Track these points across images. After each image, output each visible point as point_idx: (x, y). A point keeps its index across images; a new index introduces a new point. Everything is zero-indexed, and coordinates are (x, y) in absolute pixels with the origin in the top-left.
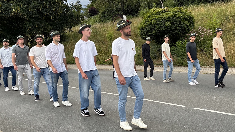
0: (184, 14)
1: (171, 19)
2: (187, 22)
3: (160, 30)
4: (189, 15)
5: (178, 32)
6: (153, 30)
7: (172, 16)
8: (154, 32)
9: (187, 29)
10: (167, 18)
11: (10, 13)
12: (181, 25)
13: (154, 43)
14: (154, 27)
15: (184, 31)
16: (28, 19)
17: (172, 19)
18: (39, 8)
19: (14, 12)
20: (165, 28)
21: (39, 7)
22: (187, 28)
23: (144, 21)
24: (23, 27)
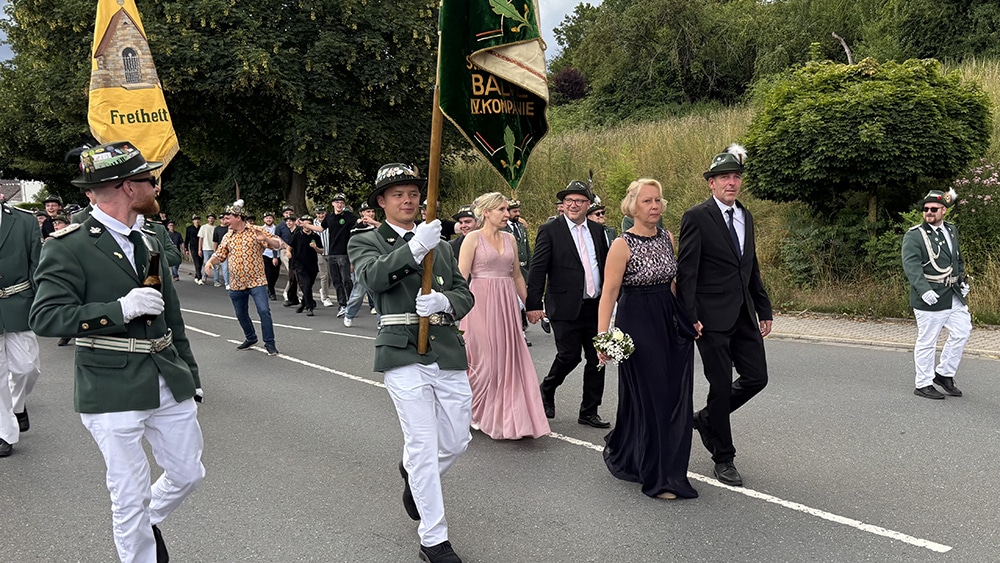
0: (946, 91)
1: (885, 109)
2: (960, 127)
3: (833, 159)
4: (969, 94)
5: (916, 168)
6: (804, 158)
7: (891, 95)
8: (807, 165)
9: (956, 157)
10: (871, 106)
11: (233, 77)
12: (930, 137)
13: (805, 216)
14: (810, 143)
15: (942, 164)
16: (300, 105)
17: (891, 110)
18: (346, 61)
19: (244, 73)
20: (857, 150)
21: (344, 56)
22: (957, 154)
23: (767, 118)
24: (284, 135)
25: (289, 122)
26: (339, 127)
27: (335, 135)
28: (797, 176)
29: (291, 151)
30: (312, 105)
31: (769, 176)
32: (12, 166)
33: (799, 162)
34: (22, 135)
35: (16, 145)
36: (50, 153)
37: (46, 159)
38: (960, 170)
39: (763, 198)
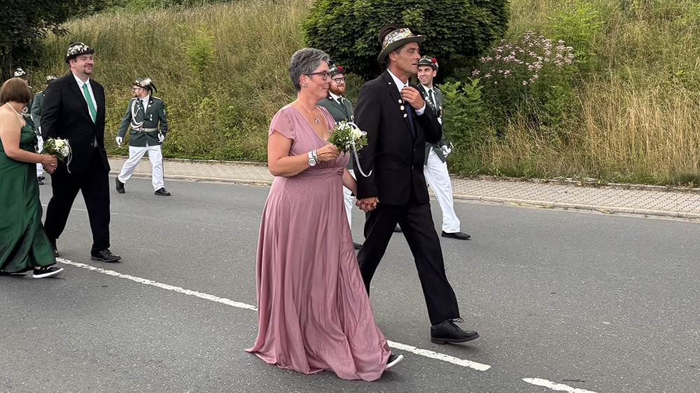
2: (484, 13)
6: (357, 38)
8: (360, 44)
9: (481, 38)
14: (362, 25)
15: (470, 44)
22: (482, 36)
23: (326, 3)
28: (352, 53)
33: (353, 41)
38: (485, 49)
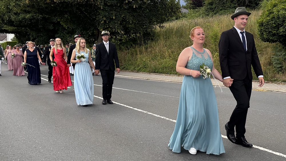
6: (280, 27)
8: (281, 30)
13: (280, 48)
14: (282, 21)
16: (102, 7)
23: (267, 13)
24: (96, 18)
25: (98, 13)
26: (115, 15)
27: (114, 18)
28: (278, 33)
29: (98, 23)
30: (106, 7)
31: (268, 33)
32: (3, 28)
33: (278, 28)
34: (6, 17)
35: (4, 21)
36: (16, 24)
37: (14, 26)
39: (265, 42)
